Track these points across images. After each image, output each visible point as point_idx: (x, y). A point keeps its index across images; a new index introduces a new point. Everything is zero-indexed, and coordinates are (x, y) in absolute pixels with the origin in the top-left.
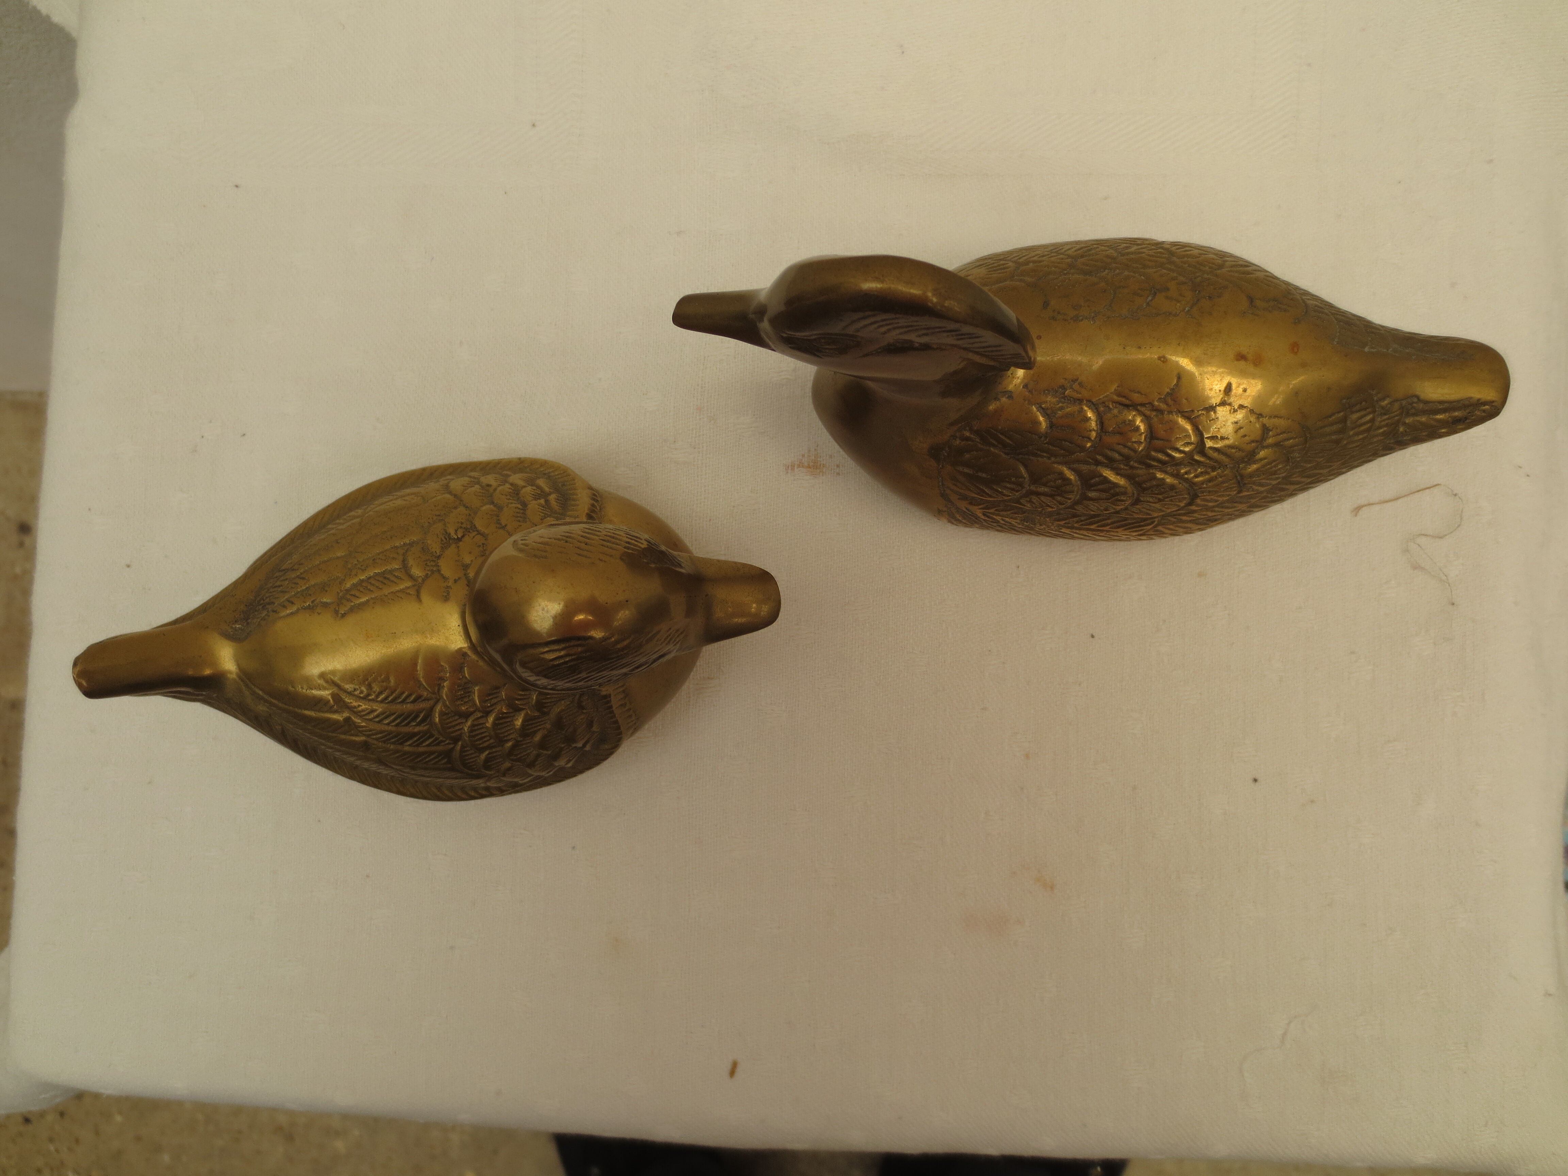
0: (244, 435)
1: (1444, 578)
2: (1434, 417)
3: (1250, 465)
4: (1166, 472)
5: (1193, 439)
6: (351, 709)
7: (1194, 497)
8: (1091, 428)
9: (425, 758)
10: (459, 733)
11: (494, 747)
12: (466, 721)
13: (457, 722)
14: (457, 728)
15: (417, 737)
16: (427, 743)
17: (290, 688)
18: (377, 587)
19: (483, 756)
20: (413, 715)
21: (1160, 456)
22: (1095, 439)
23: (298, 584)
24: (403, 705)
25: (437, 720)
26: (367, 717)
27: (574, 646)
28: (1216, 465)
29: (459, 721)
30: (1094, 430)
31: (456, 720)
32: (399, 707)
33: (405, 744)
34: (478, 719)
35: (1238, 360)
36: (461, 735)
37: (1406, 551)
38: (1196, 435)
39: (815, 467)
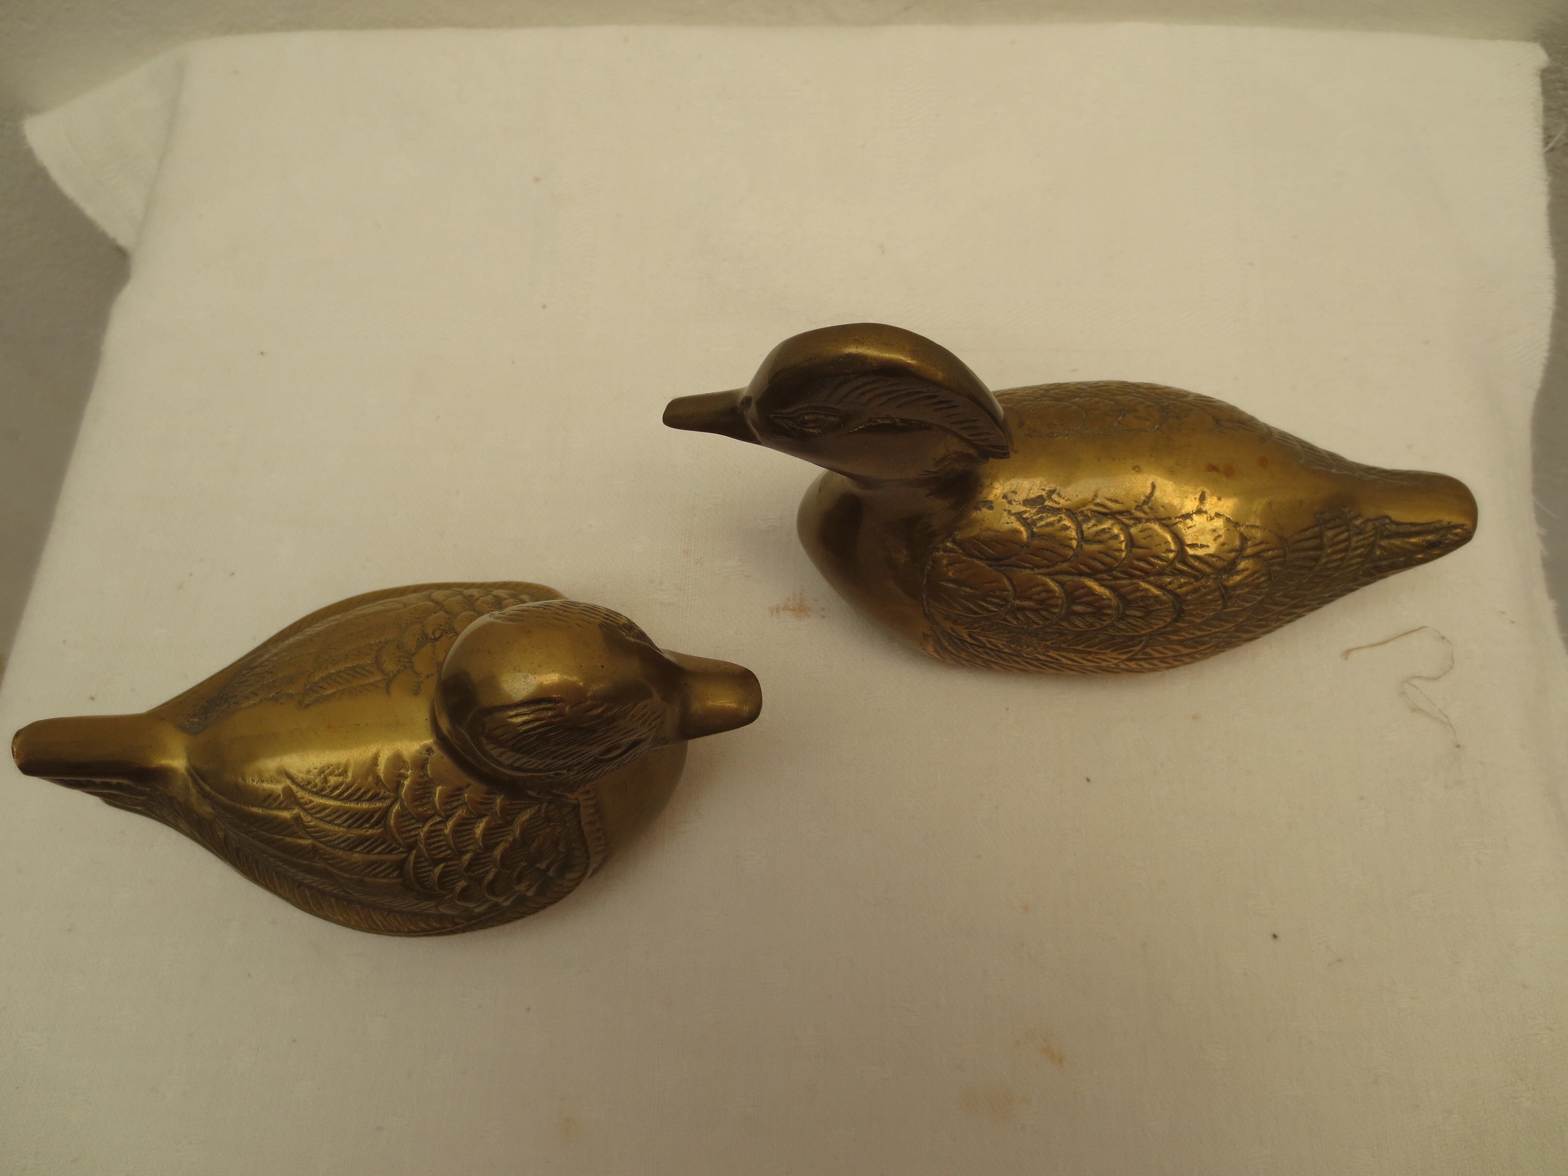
0: (233, 574)
1: (1446, 720)
2: (1408, 540)
3: (1232, 576)
4: (1149, 583)
5: (1173, 547)
6: (301, 806)
7: (1180, 614)
8: (1072, 537)
9: (374, 869)
10: (412, 840)
11: (451, 859)
12: (423, 826)
13: (413, 827)
14: (413, 833)
15: (369, 842)
16: (379, 850)
17: (240, 780)
18: (346, 680)
19: (438, 870)
20: (368, 815)
21: (1142, 564)
22: (1077, 547)
23: (265, 677)
24: (358, 804)
25: (392, 821)
26: (318, 816)
27: (544, 709)
28: (1198, 575)
29: (415, 826)
30: (1075, 539)
31: (413, 824)
32: (353, 805)
33: (355, 850)
34: (436, 824)
35: (1209, 471)
36: (416, 842)
37: (1403, 693)
38: (1175, 543)
39: (800, 609)
